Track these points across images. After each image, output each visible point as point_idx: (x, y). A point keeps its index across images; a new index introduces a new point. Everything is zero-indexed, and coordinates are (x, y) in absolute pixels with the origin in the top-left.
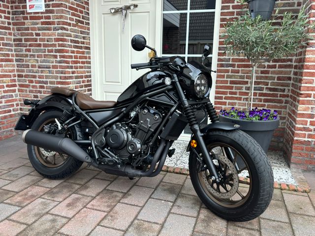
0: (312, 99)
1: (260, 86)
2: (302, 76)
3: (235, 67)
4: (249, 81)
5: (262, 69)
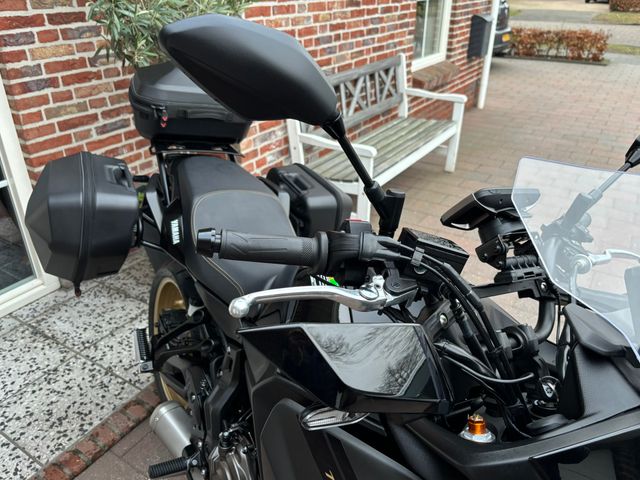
1: (121, 117)
3: (58, 87)
4: (99, 111)
5: (116, 79)
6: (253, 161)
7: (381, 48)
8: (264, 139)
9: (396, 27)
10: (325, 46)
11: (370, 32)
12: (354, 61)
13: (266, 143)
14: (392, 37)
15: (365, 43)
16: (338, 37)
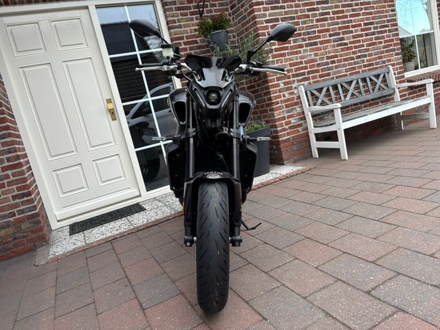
0: (280, 105)
2: (269, 89)
6: (283, 122)
7: (370, 65)
8: (288, 112)
9: (383, 52)
10: (325, 67)
11: (358, 57)
12: (348, 73)
13: (290, 114)
14: (380, 58)
15: (355, 63)
16: (334, 62)
